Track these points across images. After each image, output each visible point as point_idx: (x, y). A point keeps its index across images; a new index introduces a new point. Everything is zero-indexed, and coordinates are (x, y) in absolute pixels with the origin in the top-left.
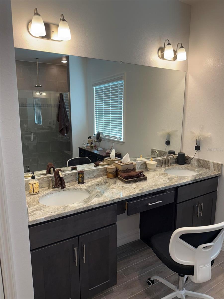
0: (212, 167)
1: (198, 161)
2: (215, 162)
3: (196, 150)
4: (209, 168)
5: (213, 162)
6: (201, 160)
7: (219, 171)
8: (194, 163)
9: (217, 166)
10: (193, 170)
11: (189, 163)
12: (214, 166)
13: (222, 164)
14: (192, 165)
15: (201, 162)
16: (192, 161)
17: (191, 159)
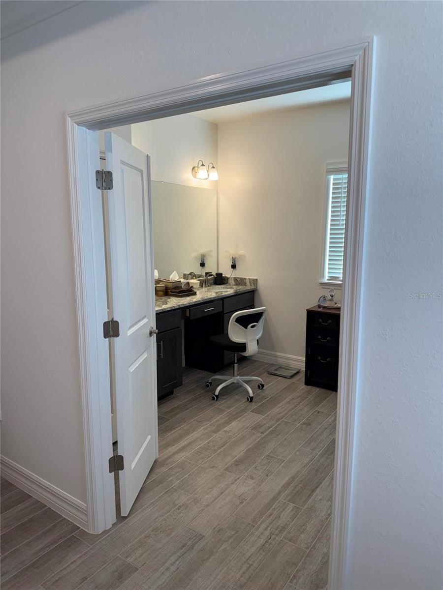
0: (248, 283)
1: (235, 279)
2: (250, 278)
3: (232, 269)
4: (245, 285)
5: (249, 279)
6: (238, 278)
7: (254, 286)
8: (232, 282)
9: (252, 282)
10: (231, 288)
11: (227, 283)
12: (250, 282)
13: (257, 279)
14: (230, 285)
15: (238, 280)
16: (229, 280)
17: (228, 279)
